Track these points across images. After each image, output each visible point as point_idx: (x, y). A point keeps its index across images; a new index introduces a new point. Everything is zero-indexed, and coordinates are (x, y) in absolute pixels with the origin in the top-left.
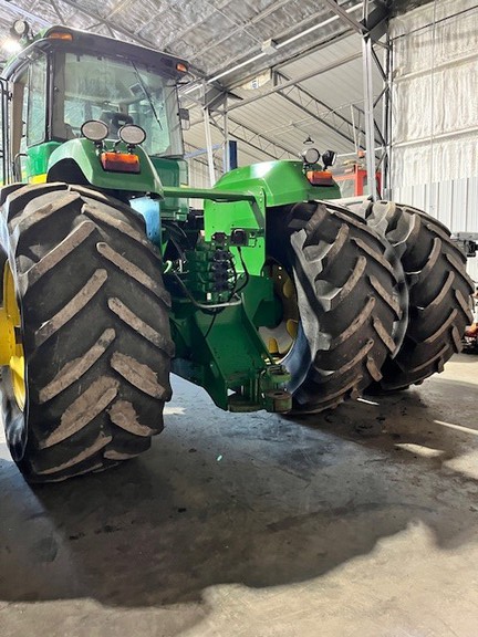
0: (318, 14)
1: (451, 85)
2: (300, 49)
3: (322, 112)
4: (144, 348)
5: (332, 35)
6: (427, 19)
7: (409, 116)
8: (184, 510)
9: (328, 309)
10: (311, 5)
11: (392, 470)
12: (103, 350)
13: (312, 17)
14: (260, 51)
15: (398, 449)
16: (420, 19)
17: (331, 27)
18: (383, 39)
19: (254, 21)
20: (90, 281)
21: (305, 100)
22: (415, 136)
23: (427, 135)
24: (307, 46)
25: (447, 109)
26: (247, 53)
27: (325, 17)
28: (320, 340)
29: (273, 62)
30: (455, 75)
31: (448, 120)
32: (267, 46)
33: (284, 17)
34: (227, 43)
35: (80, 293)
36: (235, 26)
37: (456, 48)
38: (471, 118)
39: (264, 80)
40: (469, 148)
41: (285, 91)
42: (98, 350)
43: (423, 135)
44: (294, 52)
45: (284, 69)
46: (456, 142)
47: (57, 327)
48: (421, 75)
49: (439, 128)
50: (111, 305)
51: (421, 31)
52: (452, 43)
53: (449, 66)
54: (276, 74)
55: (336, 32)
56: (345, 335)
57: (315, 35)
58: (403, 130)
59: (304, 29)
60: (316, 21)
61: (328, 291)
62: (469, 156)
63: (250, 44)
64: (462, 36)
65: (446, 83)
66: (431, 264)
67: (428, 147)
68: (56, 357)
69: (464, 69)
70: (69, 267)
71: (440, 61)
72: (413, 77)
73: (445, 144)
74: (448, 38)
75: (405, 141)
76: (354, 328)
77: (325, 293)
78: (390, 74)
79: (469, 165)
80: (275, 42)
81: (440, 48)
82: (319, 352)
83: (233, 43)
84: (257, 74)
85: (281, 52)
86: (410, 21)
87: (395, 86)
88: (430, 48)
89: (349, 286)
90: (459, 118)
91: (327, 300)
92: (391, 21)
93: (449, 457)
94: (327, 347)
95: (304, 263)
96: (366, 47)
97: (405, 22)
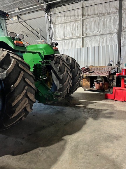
0: (32, 4)
1: (66, 27)
2: (26, 12)
3: (31, 29)
4: (32, 90)
5: (35, 10)
6: (59, 11)
7: (56, 33)
8: (44, 127)
9: (61, 78)
10: (30, 2)
11: (78, 110)
12: (25, 91)
13: (30, 5)
14: (15, 11)
15: (77, 106)
16: (57, 10)
17: (35, 8)
18: (49, 14)
19: (14, 3)
20: (20, 74)
21: (26, 25)
22: (58, 38)
23: (61, 38)
24: (28, 12)
25: (65, 33)
26: (10, 11)
27: (34, 5)
28: (60, 85)
29: (18, 14)
30: (66, 25)
31: (66, 35)
32: (17, 10)
33: (23, 3)
34: (5, 7)
35: (19, 78)
36: (8, 3)
37: (66, 19)
38: (70, 36)
39: (15, 18)
40: (70, 42)
41: (21, 22)
42: (24, 91)
43: (60, 38)
44: (24, 12)
45: (21, 16)
46: (68, 41)
47: (16, 86)
48: (58, 24)
49: (64, 37)
50: (26, 80)
51: (58, 14)
52: (65, 18)
53: (65, 23)
54: (19, 17)
55: (36, 10)
56: (65, 84)
57: (31, 9)
58: (55, 36)
59: (28, 7)
60: (31, 6)
61: (61, 74)
62: (70, 44)
63: (12, 8)
64: (67, 16)
65: (64, 27)
66: (75, 68)
67: (62, 41)
68: (15, 94)
69: (68, 24)
70: (14, 71)
71: (63, 21)
72: (57, 24)
73: (65, 41)
74: (65, 16)
75: (56, 39)
76: (66, 82)
77: (60, 75)
78: (51, 23)
79: (71, 46)
80: (19, 9)
81: (63, 18)
82: (60, 88)
83: (7, 7)
84: (13, 17)
85: (21, 12)
86: (55, 10)
87: (53, 26)
88: (60, 18)
89: (65, 73)
90: (68, 35)
91: (61, 76)
92: (51, 10)
93: (86, 106)
94: (61, 87)
95: (54, 68)
96: (46, 15)
97: (54, 10)
